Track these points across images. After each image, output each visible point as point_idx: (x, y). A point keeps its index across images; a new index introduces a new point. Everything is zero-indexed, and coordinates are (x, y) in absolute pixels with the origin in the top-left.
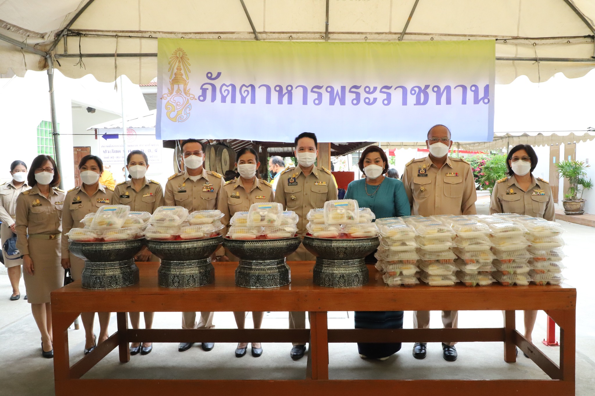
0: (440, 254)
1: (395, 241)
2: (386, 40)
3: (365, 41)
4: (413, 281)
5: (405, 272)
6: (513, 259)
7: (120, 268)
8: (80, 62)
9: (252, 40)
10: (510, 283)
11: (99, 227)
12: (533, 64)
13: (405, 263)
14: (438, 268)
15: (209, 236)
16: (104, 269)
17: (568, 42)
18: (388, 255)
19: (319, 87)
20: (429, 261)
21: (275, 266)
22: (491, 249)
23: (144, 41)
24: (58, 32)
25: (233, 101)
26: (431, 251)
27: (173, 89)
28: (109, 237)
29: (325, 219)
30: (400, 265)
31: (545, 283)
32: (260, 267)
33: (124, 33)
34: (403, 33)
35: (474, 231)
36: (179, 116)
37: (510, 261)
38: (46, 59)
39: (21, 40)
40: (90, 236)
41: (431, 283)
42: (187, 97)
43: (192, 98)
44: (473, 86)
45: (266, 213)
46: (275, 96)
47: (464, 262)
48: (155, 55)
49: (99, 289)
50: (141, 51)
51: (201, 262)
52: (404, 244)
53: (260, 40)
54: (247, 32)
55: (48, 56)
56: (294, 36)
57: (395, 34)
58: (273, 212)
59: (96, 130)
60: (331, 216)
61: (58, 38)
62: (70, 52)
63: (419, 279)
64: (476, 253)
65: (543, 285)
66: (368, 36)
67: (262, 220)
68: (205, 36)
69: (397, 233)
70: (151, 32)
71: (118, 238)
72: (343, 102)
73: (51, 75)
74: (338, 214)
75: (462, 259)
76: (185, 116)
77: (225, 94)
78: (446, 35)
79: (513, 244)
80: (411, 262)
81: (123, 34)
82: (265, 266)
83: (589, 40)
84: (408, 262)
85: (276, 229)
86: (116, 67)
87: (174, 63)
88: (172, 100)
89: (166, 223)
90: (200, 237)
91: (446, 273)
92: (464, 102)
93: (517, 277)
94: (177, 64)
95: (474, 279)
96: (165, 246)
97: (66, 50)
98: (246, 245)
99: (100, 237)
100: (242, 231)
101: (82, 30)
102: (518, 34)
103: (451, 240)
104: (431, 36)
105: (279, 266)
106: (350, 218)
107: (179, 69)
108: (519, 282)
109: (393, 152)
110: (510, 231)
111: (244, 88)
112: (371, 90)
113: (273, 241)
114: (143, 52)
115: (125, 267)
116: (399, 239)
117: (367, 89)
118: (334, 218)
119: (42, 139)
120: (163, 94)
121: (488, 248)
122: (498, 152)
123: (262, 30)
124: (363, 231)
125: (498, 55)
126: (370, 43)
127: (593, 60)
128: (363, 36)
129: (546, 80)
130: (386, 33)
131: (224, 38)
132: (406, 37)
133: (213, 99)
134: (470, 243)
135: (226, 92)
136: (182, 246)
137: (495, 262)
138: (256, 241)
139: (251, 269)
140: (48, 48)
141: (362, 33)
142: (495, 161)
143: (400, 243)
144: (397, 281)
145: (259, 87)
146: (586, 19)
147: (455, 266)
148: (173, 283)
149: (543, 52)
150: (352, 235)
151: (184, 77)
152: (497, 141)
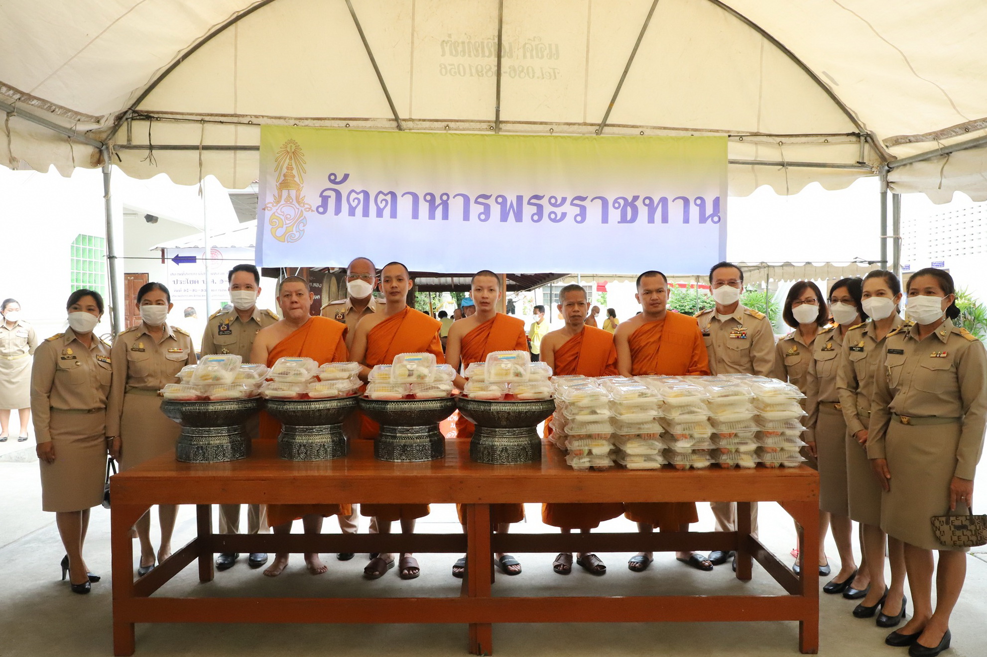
0: (642, 426)
1: (581, 409)
2: (579, 133)
3: (550, 134)
4: (606, 463)
5: (595, 451)
6: (735, 432)
7: (228, 435)
8: (150, 157)
9: (393, 130)
10: (732, 464)
11: (202, 383)
12: (779, 170)
13: (595, 438)
14: (639, 446)
15: (345, 395)
16: (208, 437)
17: (826, 141)
18: (572, 428)
19: (487, 197)
20: (627, 435)
21: (426, 434)
22: (709, 419)
23: (241, 128)
24: (118, 115)
25: (366, 213)
26: (630, 422)
27: (280, 196)
28: (216, 395)
29: (486, 376)
30: (588, 441)
31: (777, 465)
32: (406, 435)
33: (213, 117)
34: (602, 125)
35: (687, 396)
36: (288, 234)
37: (730, 435)
38: (101, 152)
39: (68, 126)
40: (192, 394)
41: (631, 465)
42: (300, 208)
43: (308, 210)
44: (698, 198)
45: (415, 366)
46: (424, 207)
47: (674, 437)
48: (256, 148)
49: (202, 462)
50: (236, 142)
51: (334, 428)
52: (594, 412)
53: (404, 130)
54: (387, 119)
55: (104, 147)
56: (452, 125)
57: (592, 125)
58: (424, 366)
59: (163, 251)
60: (493, 371)
61: (119, 122)
62: (135, 142)
63: (615, 461)
64: (689, 425)
65: (775, 468)
66: (554, 127)
67: (409, 375)
68: (327, 123)
69: (585, 397)
70: (251, 116)
71: (228, 397)
72: (519, 218)
73: (108, 173)
74: (502, 369)
75: (672, 433)
76: (297, 235)
77: (354, 204)
78: (660, 128)
79: (735, 413)
80: (603, 436)
81: (212, 119)
82: (413, 433)
83: (854, 139)
84: (599, 437)
85: (428, 387)
86: (201, 164)
87: (283, 161)
88: (279, 211)
89: (290, 378)
90: (334, 395)
91: (649, 452)
92: (686, 220)
93: (740, 456)
94: (288, 161)
95: (687, 460)
96: (290, 407)
97: (129, 140)
98: (390, 407)
99: (205, 395)
100: (384, 388)
101: (153, 112)
102: (758, 129)
103: (656, 407)
104: (641, 129)
105: (431, 433)
106: (518, 375)
107: (290, 168)
108: (743, 463)
109: (604, 286)
110: (732, 395)
111: (381, 197)
112: (559, 202)
113: (424, 401)
114: (240, 144)
115: (235, 434)
116: (587, 406)
117: (553, 201)
118: (498, 374)
119: (78, 261)
120: (267, 202)
121: (705, 418)
122: (755, 289)
123: (407, 117)
124: (533, 391)
125: (731, 157)
126: (557, 137)
127: (859, 166)
128: (548, 127)
129: (797, 192)
130: (579, 124)
131: (354, 126)
132: (606, 129)
133: (338, 211)
134: (681, 413)
135: (356, 201)
136: (312, 406)
137: (714, 437)
138: (402, 402)
139: (395, 437)
140: (104, 136)
141: (546, 123)
142: (750, 301)
143: (588, 411)
144: (584, 462)
145: (402, 196)
146: (849, 110)
147: (662, 443)
148: (299, 454)
149: (792, 153)
150: (519, 396)
151: (297, 179)
152: (752, 272)
